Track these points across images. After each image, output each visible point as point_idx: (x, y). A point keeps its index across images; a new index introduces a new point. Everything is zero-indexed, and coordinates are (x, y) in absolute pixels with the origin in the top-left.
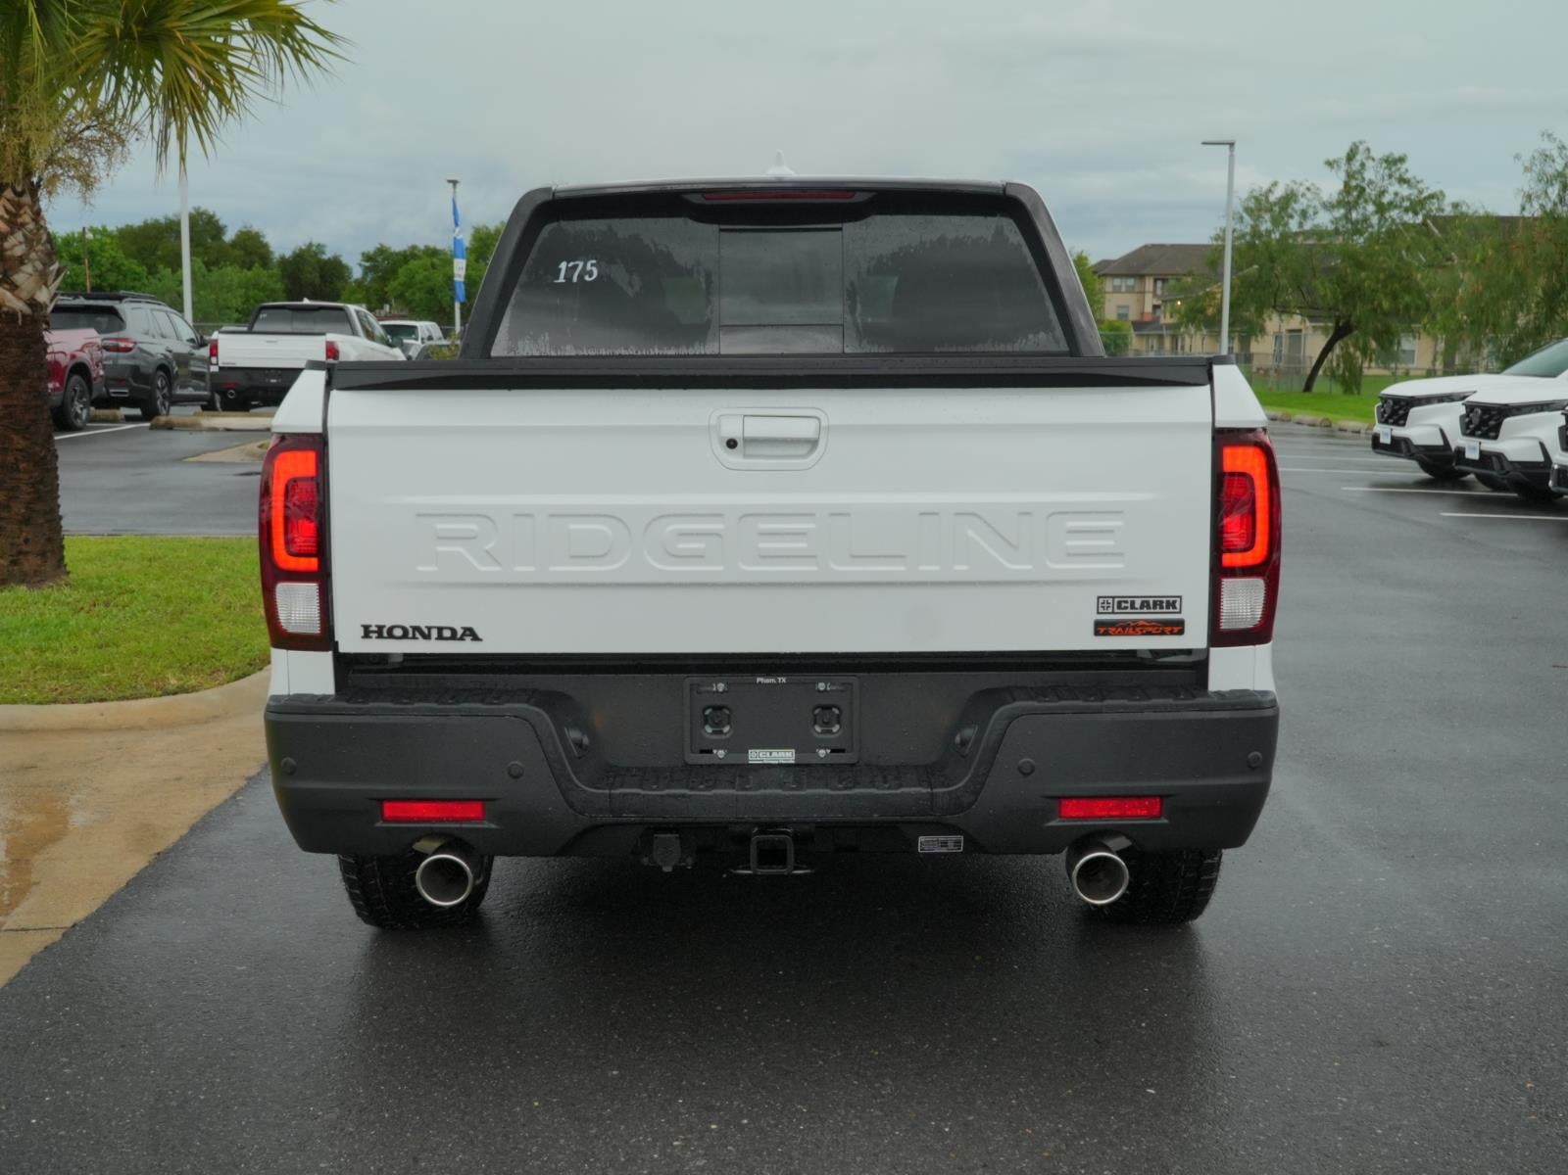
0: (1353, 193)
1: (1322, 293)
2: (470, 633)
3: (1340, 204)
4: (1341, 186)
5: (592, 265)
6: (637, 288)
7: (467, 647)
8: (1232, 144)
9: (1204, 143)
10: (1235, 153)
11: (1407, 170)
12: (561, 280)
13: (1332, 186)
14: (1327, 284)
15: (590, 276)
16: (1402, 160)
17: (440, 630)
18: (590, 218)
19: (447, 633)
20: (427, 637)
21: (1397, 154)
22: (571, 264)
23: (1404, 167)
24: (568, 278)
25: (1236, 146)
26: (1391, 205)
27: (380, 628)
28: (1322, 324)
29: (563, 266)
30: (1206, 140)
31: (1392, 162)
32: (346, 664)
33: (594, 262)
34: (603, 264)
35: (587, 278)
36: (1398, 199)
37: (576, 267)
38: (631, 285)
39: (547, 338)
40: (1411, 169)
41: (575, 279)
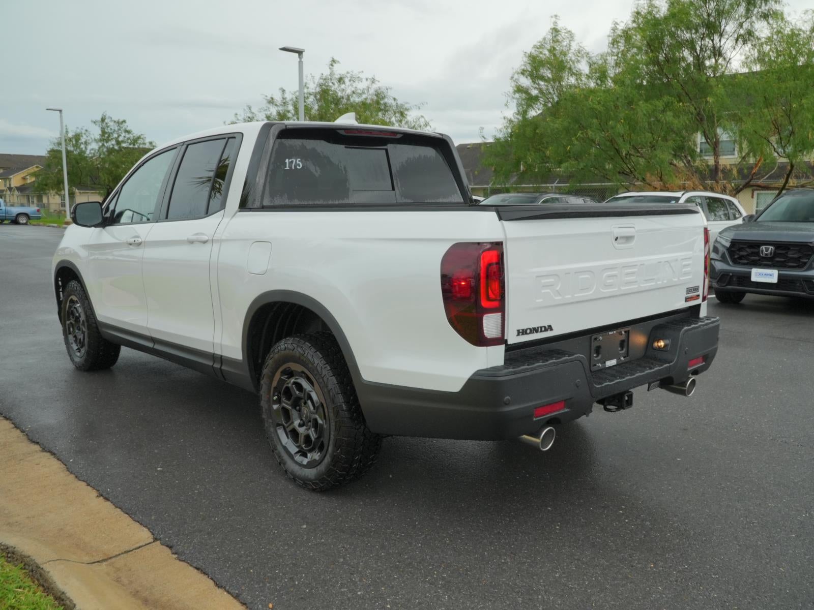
0: (105, 136)
1: (103, 179)
2: (550, 328)
3: (101, 140)
4: (100, 132)
5: (299, 161)
6: (319, 173)
7: (548, 334)
8: (60, 111)
9: (47, 109)
10: (63, 115)
11: (127, 126)
12: (287, 168)
13: (96, 132)
14: (105, 175)
15: (299, 166)
16: (124, 121)
17: (541, 327)
18: (294, 138)
19: (543, 329)
20: (537, 331)
21: (121, 120)
22: (290, 160)
23: (126, 125)
24: (290, 167)
25: (63, 112)
26: (123, 142)
27: (523, 330)
28: (98, 192)
29: (287, 161)
30: (48, 108)
31: (120, 123)
32: (510, 349)
33: (299, 159)
34: (303, 160)
35: (298, 167)
36: (126, 139)
37: (292, 162)
38: (316, 171)
39: (286, 196)
40: (129, 126)
41: (293, 168)
